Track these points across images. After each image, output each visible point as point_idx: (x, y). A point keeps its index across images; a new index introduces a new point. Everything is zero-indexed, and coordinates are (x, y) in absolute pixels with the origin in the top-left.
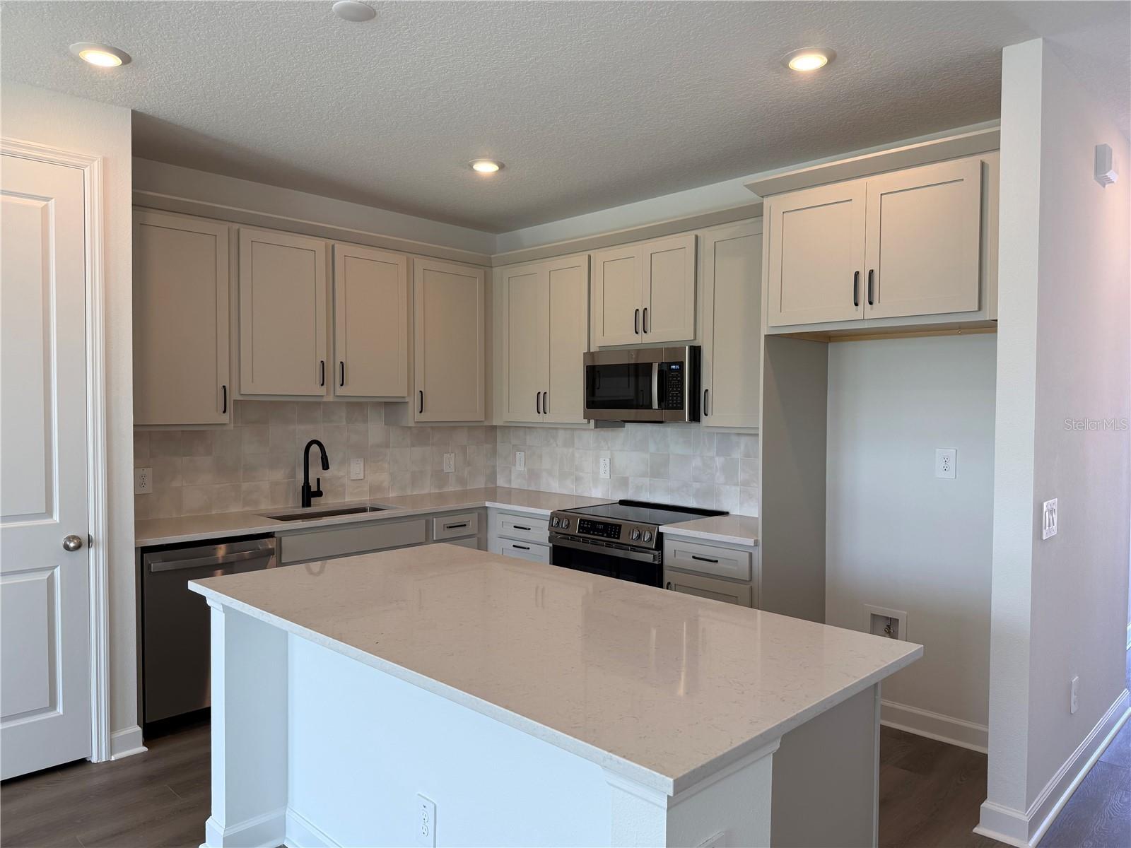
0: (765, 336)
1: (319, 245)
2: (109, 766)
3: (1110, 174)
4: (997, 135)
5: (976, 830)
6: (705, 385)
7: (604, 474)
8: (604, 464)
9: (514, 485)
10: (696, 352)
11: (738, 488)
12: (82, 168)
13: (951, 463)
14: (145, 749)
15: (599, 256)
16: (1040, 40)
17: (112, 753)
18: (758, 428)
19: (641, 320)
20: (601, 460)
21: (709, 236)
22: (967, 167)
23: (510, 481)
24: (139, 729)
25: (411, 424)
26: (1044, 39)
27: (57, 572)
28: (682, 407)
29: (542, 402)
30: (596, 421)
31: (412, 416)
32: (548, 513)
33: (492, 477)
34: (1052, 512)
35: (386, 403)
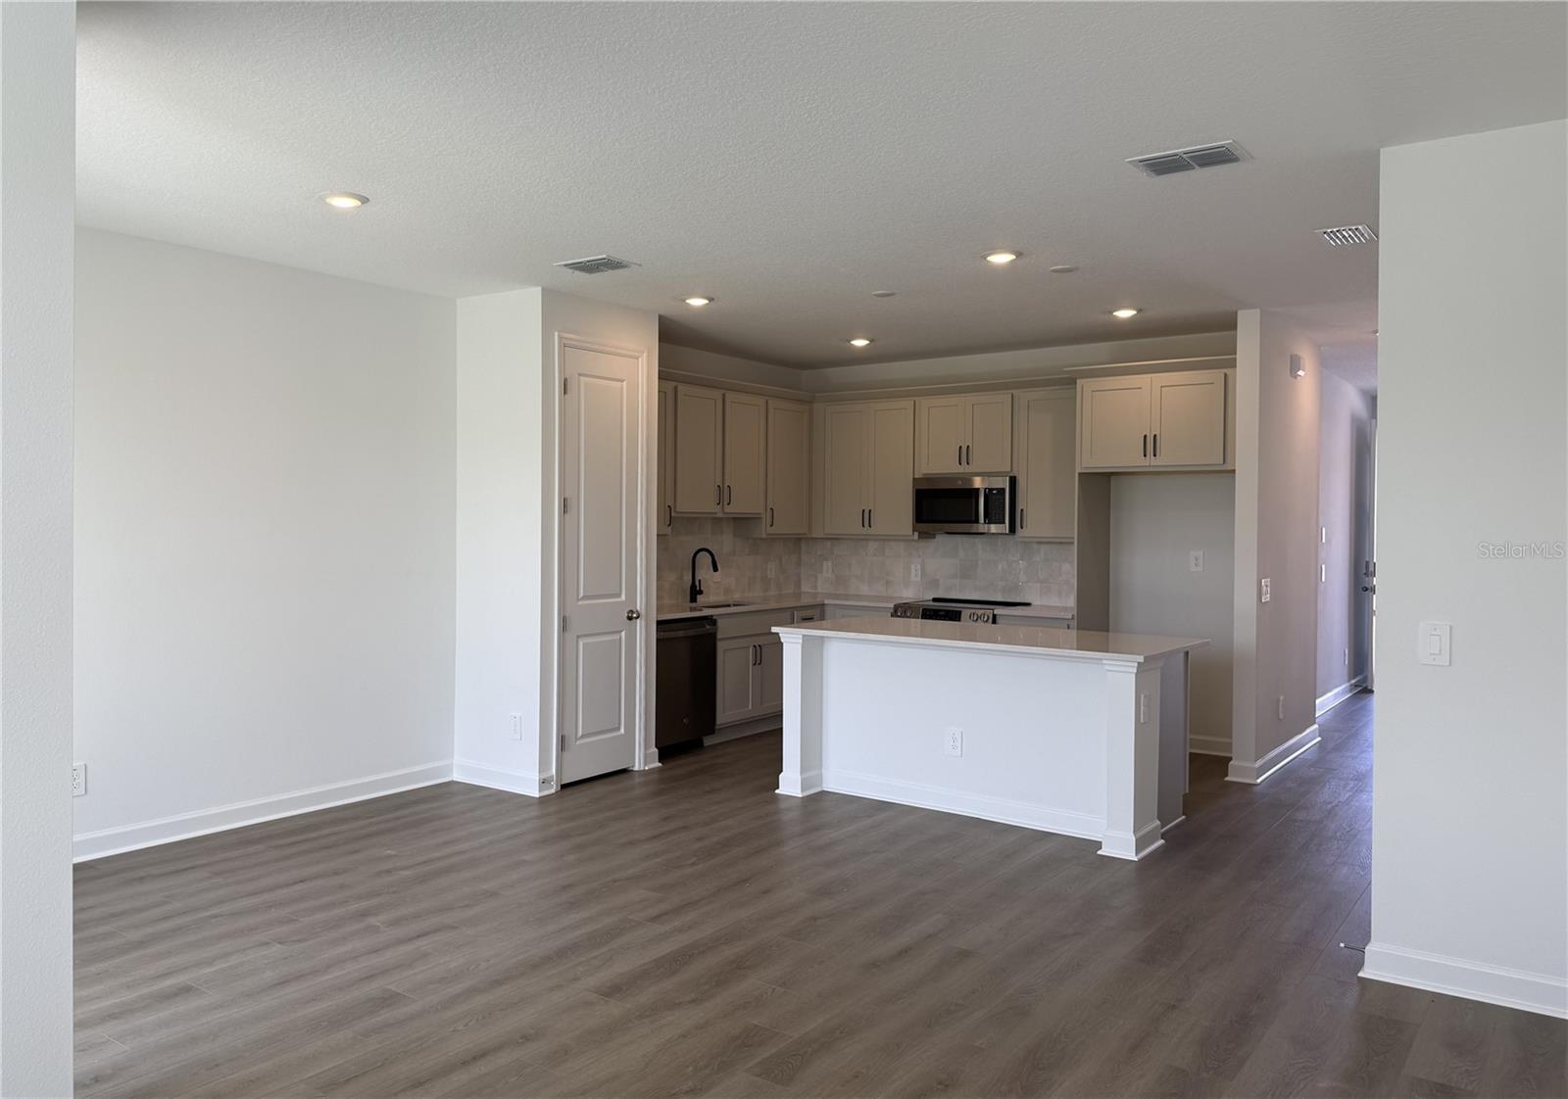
0: (1080, 474)
1: (717, 394)
2: (643, 773)
3: (1301, 373)
4: (1235, 359)
5: (1227, 779)
6: (1020, 506)
7: (915, 575)
8: (915, 570)
9: (820, 590)
10: (1013, 481)
11: (1039, 585)
12: (637, 358)
13: (1201, 561)
14: (660, 764)
15: (925, 403)
16: (1258, 311)
17: (645, 765)
18: (1073, 538)
19: (964, 454)
20: (913, 567)
21: (1024, 396)
22: (1216, 376)
23: (816, 588)
24: (656, 750)
25: (764, 536)
26: (1261, 310)
27: (623, 633)
28: (1004, 523)
29: (867, 518)
30: (920, 533)
31: (764, 530)
32: (892, 606)
33: (798, 584)
34: (1267, 586)
35: (734, 518)
